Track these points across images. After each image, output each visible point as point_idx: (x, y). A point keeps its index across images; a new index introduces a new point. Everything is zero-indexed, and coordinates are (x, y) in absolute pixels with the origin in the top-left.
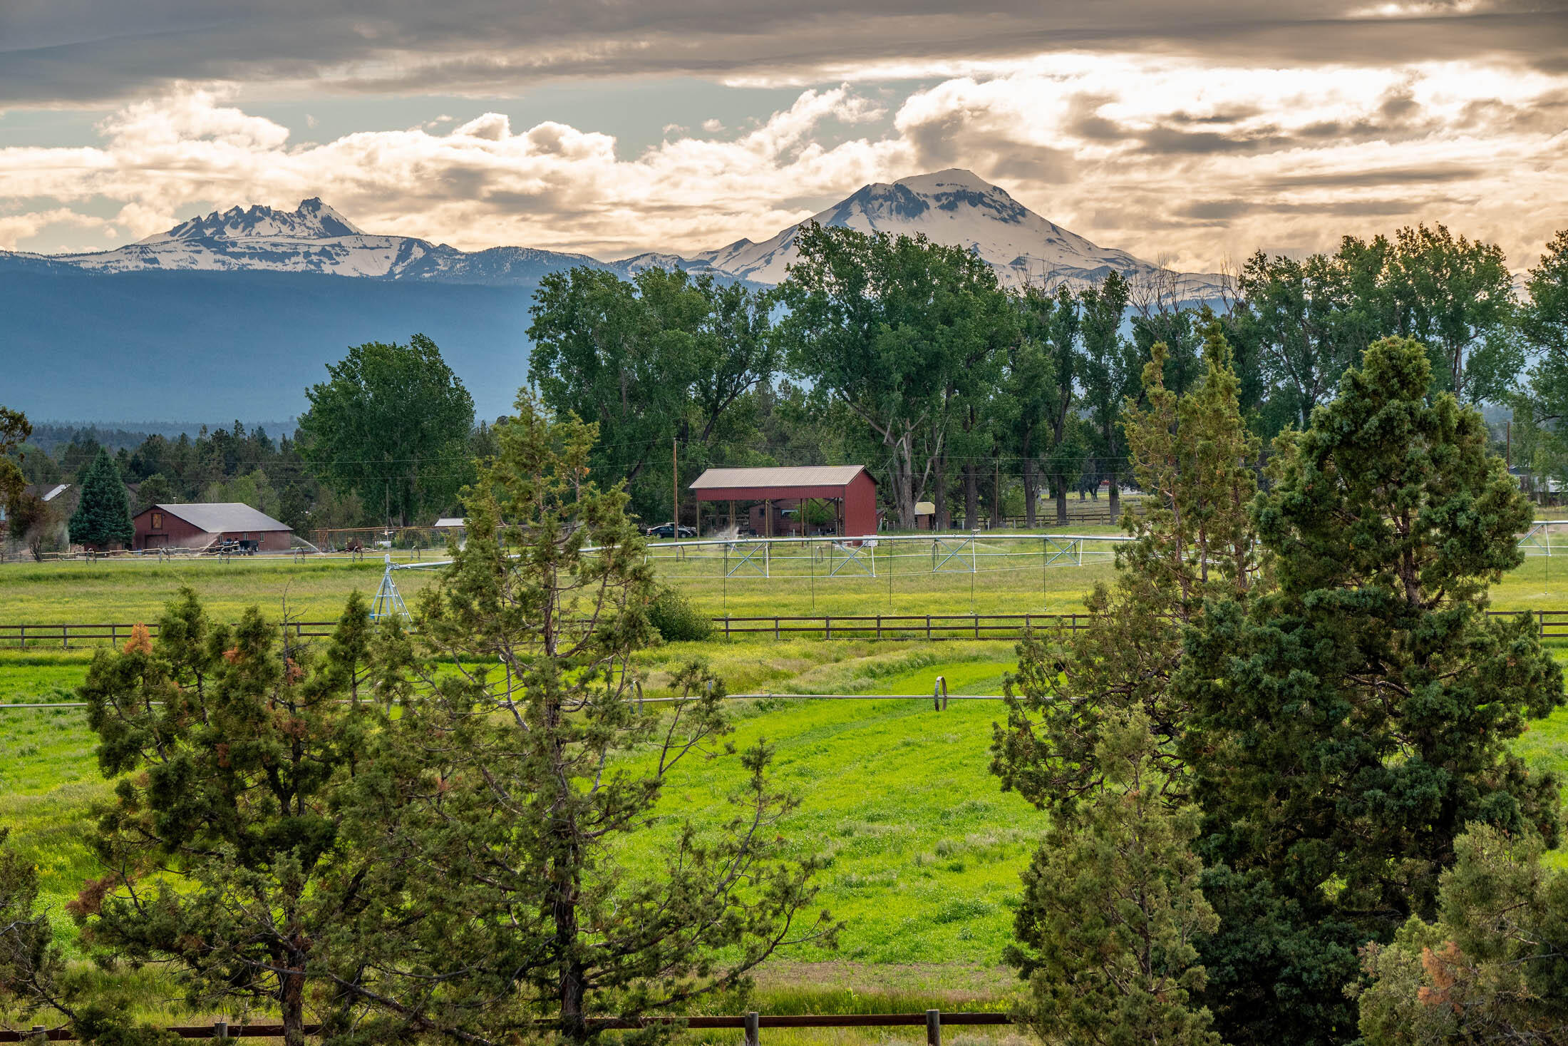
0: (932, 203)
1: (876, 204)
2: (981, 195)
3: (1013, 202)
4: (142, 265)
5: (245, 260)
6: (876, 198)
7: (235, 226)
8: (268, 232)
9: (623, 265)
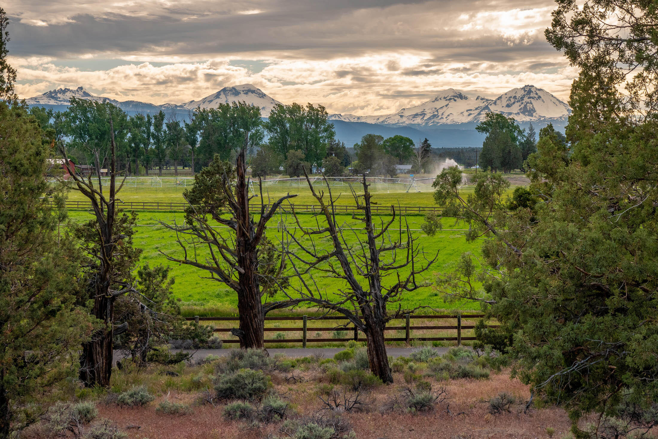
0: (242, 92)
1: (227, 92)
2: (254, 91)
3: (262, 93)
4: (35, 103)
5: (63, 102)
6: (227, 91)
7: (60, 93)
8: (69, 95)
9: (161, 106)
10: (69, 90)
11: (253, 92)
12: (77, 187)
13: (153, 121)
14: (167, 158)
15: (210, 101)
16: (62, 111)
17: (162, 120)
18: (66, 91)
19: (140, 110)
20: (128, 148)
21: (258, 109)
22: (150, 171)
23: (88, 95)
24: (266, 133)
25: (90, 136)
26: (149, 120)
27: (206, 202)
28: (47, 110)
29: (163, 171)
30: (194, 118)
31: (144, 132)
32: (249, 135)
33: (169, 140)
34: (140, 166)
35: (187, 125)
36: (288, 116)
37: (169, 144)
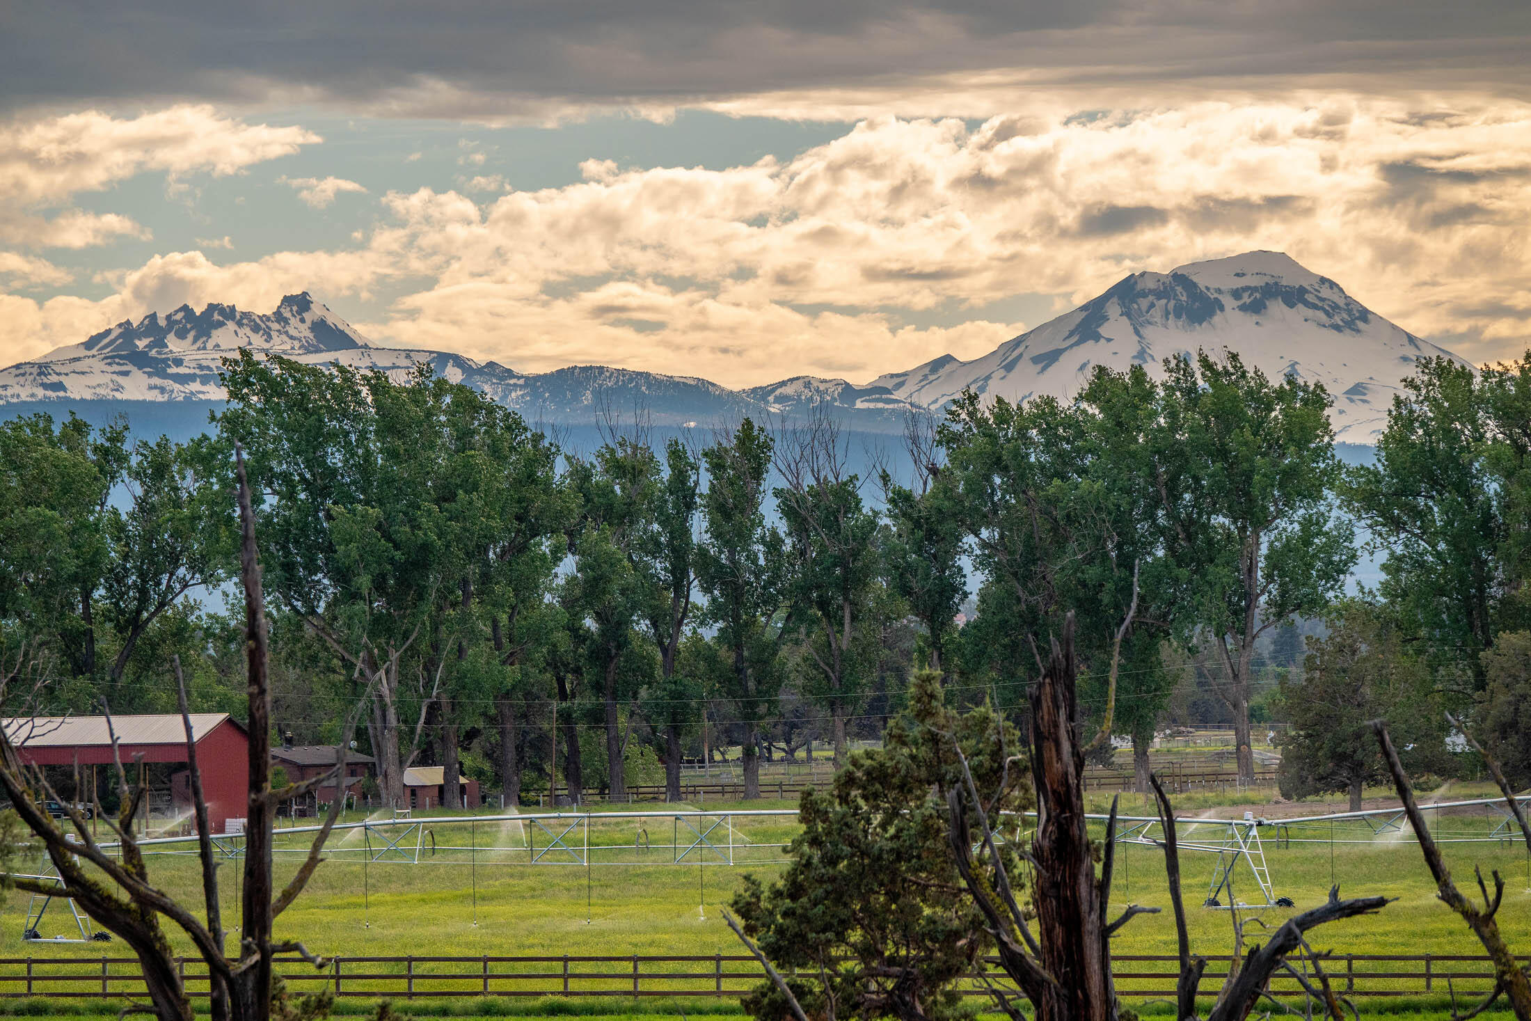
0: (1229, 302)
1: (1144, 303)
2: (1302, 290)
3: (1350, 301)
4: (40, 393)
5: (195, 386)
6: (1144, 294)
7: (181, 335)
8: (228, 340)
9: (762, 393)
10: (229, 313)
11: (1294, 296)
13: (704, 481)
14: (789, 698)
15: (1048, 359)
16: (182, 438)
17: (757, 473)
18: (217, 316)
19: (626, 419)
20: (562, 639)
21: (1317, 399)
22: (688, 776)
23: (341, 340)
24: (1362, 536)
25: (342, 576)
26: (680, 477)
27: (867, 952)
28: (95, 437)
29: (767, 773)
30: (942, 458)
31: (652, 546)
32: (1264, 550)
33: (804, 589)
34: (631, 749)
35: (901, 500)
36: (1492, 430)
37: (795, 615)
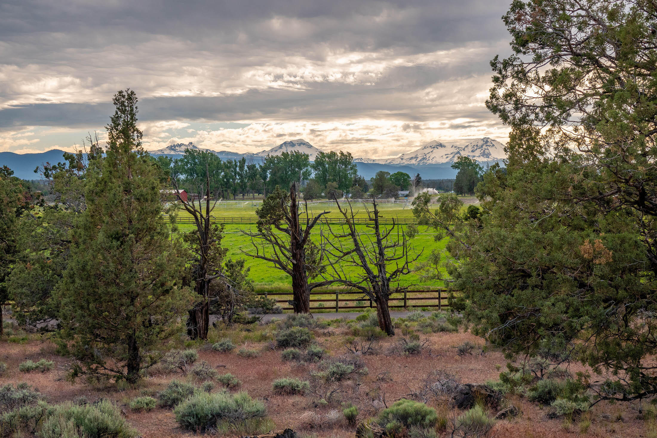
0: (297, 145)
1: (287, 145)
3: (310, 145)
4: (162, 153)
5: (179, 153)
7: (177, 147)
8: (183, 148)
9: (244, 154)
10: (183, 144)
11: (304, 144)
12: (184, 208)
13: (238, 164)
14: (248, 189)
15: (276, 151)
16: (179, 159)
17: (244, 163)
18: (181, 145)
19: (230, 157)
20: (222, 182)
21: (308, 156)
22: (236, 197)
23: (196, 148)
24: (312, 171)
25: (197, 174)
26: (236, 164)
27: (270, 217)
28: (169, 158)
29: (245, 197)
30: (265, 162)
31: (232, 171)
32: (302, 173)
33: (249, 176)
34: (230, 194)
35: (261, 167)
36: (327, 159)
37: (249, 179)
